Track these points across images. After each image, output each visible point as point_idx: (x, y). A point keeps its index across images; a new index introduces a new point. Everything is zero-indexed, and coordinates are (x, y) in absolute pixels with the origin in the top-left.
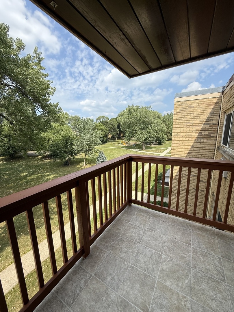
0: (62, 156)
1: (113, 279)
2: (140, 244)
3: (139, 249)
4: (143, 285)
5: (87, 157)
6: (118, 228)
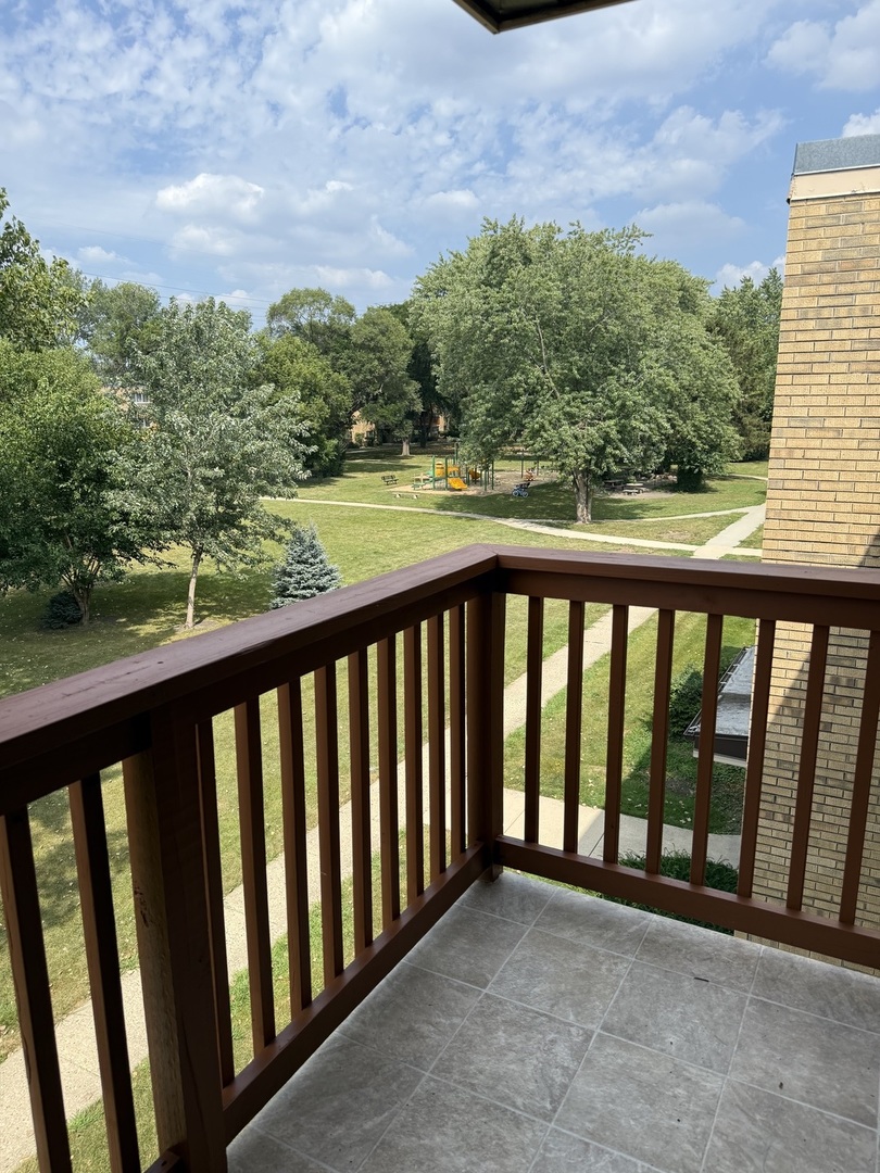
0: (36, 562)
2: (552, 1125)
3: (544, 1158)
5: (208, 567)
6: (411, 1029)
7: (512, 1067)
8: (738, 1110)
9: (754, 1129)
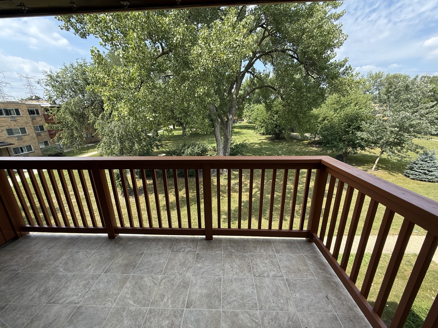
1: (201, 268)
2: (253, 278)
4: (208, 296)
6: (256, 247)
7: (261, 266)
8: (288, 317)
9: (285, 322)
